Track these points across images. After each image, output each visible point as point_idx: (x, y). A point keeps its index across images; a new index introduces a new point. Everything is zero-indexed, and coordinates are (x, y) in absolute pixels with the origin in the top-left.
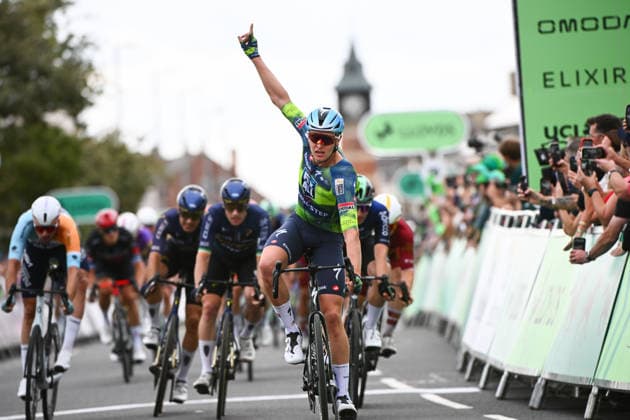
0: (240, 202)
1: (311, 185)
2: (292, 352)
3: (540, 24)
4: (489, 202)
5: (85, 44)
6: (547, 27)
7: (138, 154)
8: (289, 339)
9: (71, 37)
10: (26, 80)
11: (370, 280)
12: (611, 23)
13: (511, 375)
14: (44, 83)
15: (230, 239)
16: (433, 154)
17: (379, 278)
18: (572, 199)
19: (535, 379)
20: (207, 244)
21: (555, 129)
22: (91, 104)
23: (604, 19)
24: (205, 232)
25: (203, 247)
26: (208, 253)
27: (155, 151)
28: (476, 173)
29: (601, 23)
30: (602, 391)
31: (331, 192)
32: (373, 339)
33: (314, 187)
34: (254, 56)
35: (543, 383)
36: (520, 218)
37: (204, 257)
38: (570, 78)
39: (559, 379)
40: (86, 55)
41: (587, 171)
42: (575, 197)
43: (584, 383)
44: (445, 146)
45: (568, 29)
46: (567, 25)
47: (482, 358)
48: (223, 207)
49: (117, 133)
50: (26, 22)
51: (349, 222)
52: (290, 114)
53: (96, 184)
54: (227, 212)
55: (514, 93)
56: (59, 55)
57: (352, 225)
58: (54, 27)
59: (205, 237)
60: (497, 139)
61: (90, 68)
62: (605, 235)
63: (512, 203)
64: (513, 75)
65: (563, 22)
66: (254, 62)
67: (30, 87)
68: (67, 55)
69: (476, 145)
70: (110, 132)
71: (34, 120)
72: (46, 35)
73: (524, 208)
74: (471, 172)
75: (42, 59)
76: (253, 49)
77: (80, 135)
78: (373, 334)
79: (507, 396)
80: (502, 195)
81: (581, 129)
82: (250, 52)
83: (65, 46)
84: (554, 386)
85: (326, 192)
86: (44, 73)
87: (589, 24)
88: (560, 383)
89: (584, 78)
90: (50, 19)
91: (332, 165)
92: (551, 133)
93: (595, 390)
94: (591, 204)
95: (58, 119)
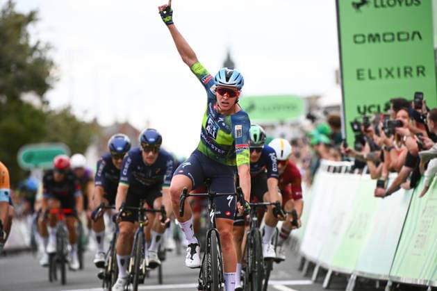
0: (156, 145)
1: (214, 129)
2: (192, 259)
3: (355, 36)
4: (319, 156)
5: (48, 47)
6: (360, 39)
7: (84, 122)
8: (190, 248)
9: (38, 42)
10: (8, 71)
11: (265, 205)
12: (402, 37)
13: (333, 273)
14: (20, 73)
15: (143, 175)
16: (282, 123)
17: (274, 204)
18: (376, 155)
19: (350, 275)
20: (126, 179)
21: (365, 108)
22: (52, 88)
23: (399, 34)
24: (125, 170)
25: (123, 181)
26: (127, 186)
27: (95, 121)
28: (311, 136)
29: (396, 37)
30: (395, 284)
31: (230, 135)
32: (269, 251)
33: (216, 130)
34: (169, 23)
35: (355, 278)
36: (341, 168)
37: (124, 189)
38: (375, 73)
39: (365, 276)
40: (49, 55)
41: (388, 135)
42: (379, 153)
43: (382, 278)
44: (290, 118)
45: (374, 40)
46: (374, 38)
47: (314, 261)
48: (141, 149)
49: (69, 108)
50: (9, 32)
51: (243, 160)
52: (199, 71)
53: (55, 141)
54: (144, 154)
55: (337, 82)
56: (31, 54)
57: (246, 162)
58: (27, 35)
59: (125, 174)
60: (326, 113)
61: (52, 63)
62: (398, 179)
63: (335, 157)
64: (337, 72)
65: (370, 36)
66: (169, 28)
67: (11, 77)
68: (36, 55)
69: (311, 117)
70: (66, 107)
71: (14, 98)
72: (22, 41)
73: (343, 160)
74: (308, 136)
75: (19, 57)
76: (170, 17)
77: (45, 109)
78: (269, 247)
79: (331, 286)
80: (328, 152)
81: (382, 108)
82: (167, 19)
83: (35, 49)
84: (362, 280)
85: (226, 135)
86: (21, 66)
87: (389, 37)
88: (366, 279)
89: (384, 73)
90: (25, 30)
91: (233, 114)
92: (362, 110)
93: (389, 284)
94: (389, 158)
95: (30, 98)
